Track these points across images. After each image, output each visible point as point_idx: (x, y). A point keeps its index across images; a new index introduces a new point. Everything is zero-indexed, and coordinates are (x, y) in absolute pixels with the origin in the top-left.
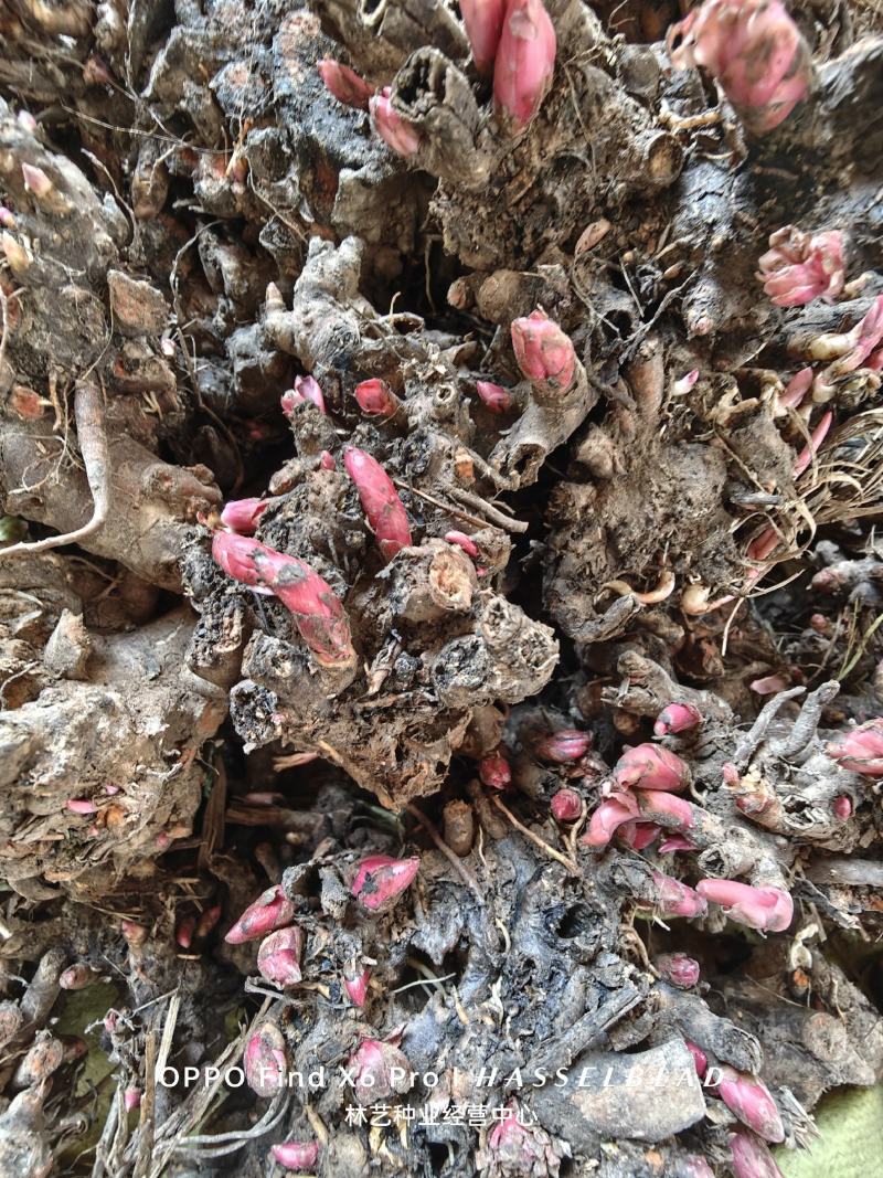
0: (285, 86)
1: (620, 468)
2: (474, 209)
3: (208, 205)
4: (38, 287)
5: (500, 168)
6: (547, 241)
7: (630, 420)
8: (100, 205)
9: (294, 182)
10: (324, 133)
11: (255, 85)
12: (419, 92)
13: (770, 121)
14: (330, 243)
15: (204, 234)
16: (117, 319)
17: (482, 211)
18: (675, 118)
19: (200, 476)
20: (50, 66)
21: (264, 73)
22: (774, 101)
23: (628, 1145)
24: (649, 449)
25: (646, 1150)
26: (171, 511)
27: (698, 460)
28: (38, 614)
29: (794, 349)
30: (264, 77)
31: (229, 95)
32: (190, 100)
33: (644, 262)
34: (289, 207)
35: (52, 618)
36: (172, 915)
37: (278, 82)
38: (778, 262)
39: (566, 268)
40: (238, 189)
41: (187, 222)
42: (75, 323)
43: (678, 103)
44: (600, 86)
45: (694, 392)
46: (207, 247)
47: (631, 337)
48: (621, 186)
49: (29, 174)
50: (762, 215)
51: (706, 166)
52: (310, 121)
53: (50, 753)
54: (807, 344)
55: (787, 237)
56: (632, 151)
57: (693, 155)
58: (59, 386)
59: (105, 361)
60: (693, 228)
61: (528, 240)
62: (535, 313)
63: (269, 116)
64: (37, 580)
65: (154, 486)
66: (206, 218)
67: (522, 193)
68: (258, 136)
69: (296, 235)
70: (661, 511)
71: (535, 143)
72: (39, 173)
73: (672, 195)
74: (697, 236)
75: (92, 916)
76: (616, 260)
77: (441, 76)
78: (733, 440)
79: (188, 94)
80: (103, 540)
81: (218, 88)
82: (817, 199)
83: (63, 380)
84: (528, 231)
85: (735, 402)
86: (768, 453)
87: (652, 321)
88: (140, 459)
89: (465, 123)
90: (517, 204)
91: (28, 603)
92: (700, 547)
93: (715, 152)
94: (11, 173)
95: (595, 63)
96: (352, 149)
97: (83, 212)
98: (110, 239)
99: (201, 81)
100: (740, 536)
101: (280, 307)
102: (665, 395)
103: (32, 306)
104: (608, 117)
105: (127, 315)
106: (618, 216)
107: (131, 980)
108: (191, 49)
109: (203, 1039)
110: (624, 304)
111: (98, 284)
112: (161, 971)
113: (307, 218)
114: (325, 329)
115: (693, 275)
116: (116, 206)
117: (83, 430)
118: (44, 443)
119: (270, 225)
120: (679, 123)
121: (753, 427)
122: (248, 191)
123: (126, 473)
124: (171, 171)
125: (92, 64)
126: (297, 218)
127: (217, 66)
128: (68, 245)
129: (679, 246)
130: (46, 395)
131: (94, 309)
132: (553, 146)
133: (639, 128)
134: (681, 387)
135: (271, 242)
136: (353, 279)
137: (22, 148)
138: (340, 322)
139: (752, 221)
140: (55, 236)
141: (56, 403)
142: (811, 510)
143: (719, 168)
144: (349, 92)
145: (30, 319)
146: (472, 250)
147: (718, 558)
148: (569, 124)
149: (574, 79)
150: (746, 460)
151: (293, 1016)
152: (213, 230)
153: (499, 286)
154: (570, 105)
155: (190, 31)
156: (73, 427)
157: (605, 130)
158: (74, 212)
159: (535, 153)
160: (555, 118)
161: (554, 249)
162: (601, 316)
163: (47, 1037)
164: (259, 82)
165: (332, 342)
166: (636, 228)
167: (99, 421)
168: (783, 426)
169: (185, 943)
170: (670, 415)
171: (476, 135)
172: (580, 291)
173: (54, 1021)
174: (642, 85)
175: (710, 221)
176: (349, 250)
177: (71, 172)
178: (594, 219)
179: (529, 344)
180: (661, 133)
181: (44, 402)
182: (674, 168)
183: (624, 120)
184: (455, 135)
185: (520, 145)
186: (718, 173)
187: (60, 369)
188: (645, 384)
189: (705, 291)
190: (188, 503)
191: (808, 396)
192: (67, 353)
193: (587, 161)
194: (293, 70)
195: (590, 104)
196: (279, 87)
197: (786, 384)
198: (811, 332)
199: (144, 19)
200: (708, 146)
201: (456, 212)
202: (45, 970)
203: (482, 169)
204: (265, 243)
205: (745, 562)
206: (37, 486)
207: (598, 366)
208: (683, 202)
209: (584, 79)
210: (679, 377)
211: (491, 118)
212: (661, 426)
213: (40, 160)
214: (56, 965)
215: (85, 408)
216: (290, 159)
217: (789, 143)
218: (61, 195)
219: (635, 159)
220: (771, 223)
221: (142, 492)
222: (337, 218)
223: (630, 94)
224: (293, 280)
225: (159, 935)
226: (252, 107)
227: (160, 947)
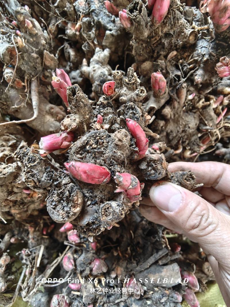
0: (94, 7)
1: (172, 117)
2: (142, 45)
3: (69, 37)
4: (25, 53)
5: (150, 34)
6: (161, 55)
7: (176, 104)
8: (43, 33)
9: (93, 33)
10: (103, 21)
11: (86, 6)
12: (135, 11)
13: (223, 29)
14: (101, 50)
15: (66, 45)
16: (45, 64)
17: (144, 45)
18: (196, 27)
19: (61, 109)
22: (225, 24)
23: (161, 288)
24: (180, 112)
25: (165, 290)
26: (53, 117)
27: (192, 117)
28: (15, 141)
29: (219, 91)
30: (89, 4)
31: (79, 8)
32: (67, 8)
33: (184, 63)
34: (91, 39)
35: (18, 143)
36: (42, 225)
37: (92, 6)
38: (221, 65)
39: (165, 62)
40: (78, 33)
41: (61, 41)
42: (34, 63)
43: (197, 23)
44: (179, 16)
45: (193, 99)
46: (67, 48)
47: (180, 82)
48: (181, 42)
49: (27, 22)
50: (218, 53)
51: (203, 40)
52: (100, 17)
53: (21, 175)
54: (222, 90)
55: (224, 59)
56: (185, 34)
57: (200, 37)
58: (27, 80)
59: (40, 75)
60: (198, 55)
61: (155, 54)
62: (158, 72)
63: (88, 15)
64: (15, 132)
65: (50, 110)
66: (67, 40)
67: (156, 41)
68: (85, 19)
69: (92, 47)
70: (182, 129)
71: (160, 29)
72: (30, 22)
73: (194, 46)
74: (199, 58)
75: (20, 224)
76: (177, 62)
77: (141, 7)
78: (202, 113)
79: (67, 6)
80: (34, 123)
81: (76, 6)
83: (28, 79)
84: (156, 52)
85: (203, 103)
86: (211, 116)
87: (186, 78)
88: (46, 103)
89: (144, 20)
90: (154, 44)
91: (13, 138)
92: (190, 140)
93: (206, 36)
94: (22, 21)
95: (177, 10)
96: (110, 26)
97: (39, 34)
98: (45, 42)
99: (71, 3)
100: (200, 138)
101: (86, 65)
102: (186, 99)
103: (23, 58)
104: (180, 24)
105: (48, 63)
106: (179, 50)
107: (30, 242)
109: (47, 259)
110: (179, 73)
111: (41, 54)
112: (38, 240)
113: (96, 43)
114: (98, 73)
115: (197, 68)
116: (47, 34)
117: (33, 93)
118: (22, 95)
119: (86, 44)
120: (197, 28)
121: (208, 109)
122: (81, 34)
123: (43, 106)
124: (59, 27)
126: (93, 43)
128: (35, 42)
129: (194, 60)
130: (24, 82)
131: (39, 60)
132: (165, 30)
133: (187, 28)
134: (190, 97)
135: (85, 48)
136: (107, 60)
137: (26, 15)
138: (102, 71)
139: (215, 55)
140: (32, 40)
141: (26, 85)
142: (220, 132)
143: (207, 41)
144: (112, 10)
145: (22, 61)
146: (140, 55)
147: (195, 143)
148: (170, 25)
149: (172, 13)
150: (205, 118)
151: (76, 252)
152: (69, 44)
153: (147, 65)
154: (171, 19)
156: (30, 92)
157: (179, 28)
158: (37, 34)
159: (160, 31)
160: (166, 23)
161: (162, 57)
162: (173, 76)
163: (6, 255)
164: (87, 5)
165: (100, 76)
166: (183, 54)
167: (37, 91)
168: (215, 110)
169: (45, 233)
170: (187, 104)
171: (147, 24)
172: (168, 69)
173: (8, 251)
174: (189, 17)
175: (203, 54)
176: (107, 52)
177: (37, 23)
178: (173, 50)
179: (156, 80)
180: (193, 30)
181: (23, 84)
182: (195, 39)
183: (184, 25)
184: (142, 23)
185: (156, 29)
186: (207, 42)
187: (28, 75)
188: (181, 95)
189: (200, 72)
190: (57, 116)
191: (221, 104)
192: (30, 71)
193: (173, 35)
194: (96, 3)
195: (176, 20)
196: (92, 7)
197: (216, 100)
198: (223, 87)
200: (204, 35)
201: (137, 45)
202: (7, 237)
203: (146, 34)
204: (83, 48)
205: (201, 145)
206: (18, 106)
207: (171, 89)
208: (196, 49)
209: (175, 14)
210: (190, 94)
211: (150, 21)
212: (183, 107)
213: (30, 19)
214: (10, 236)
215: (34, 86)
216: (93, 26)
217: (226, 36)
218: (34, 29)
219: (185, 36)
220: (220, 56)
221: (46, 112)
222: (104, 44)
223: (185, 19)
224: (90, 59)
225: (38, 230)
226: (84, 12)
227: (38, 233)
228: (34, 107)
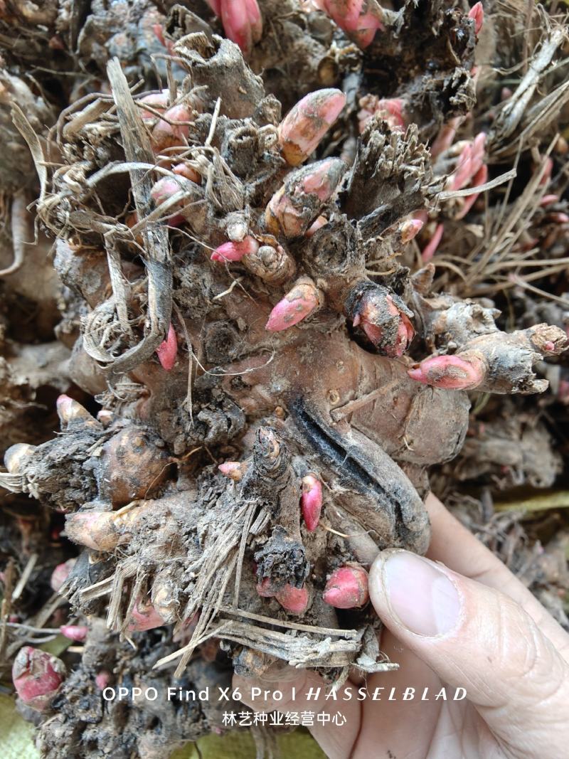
0: (143, 44)
11: (128, 44)
12: (175, 28)
18: (338, 51)
20: (32, 40)
21: (133, 37)
22: (361, 28)
30: (133, 39)
31: (115, 49)
32: (96, 53)
37: (140, 41)
42: (15, 162)
43: (342, 43)
44: (292, 32)
51: (353, 75)
56: (310, 66)
57: (348, 70)
58: (5, 198)
63: (133, 60)
68: (129, 70)
77: (184, 19)
79: (95, 50)
81: (110, 47)
82: (398, 85)
83: (7, 193)
93: (355, 66)
95: (292, 21)
98: (38, 119)
99: (101, 43)
104: (297, 48)
108: (97, 27)
116: (44, 105)
125: (54, 39)
127: (110, 35)
132: (266, 64)
133: (315, 55)
141: (1, 206)
143: (357, 74)
148: (275, 52)
149: (276, 28)
154: (274, 41)
155: (97, 17)
156: (10, 219)
157: (295, 55)
160: (266, 49)
164: (130, 42)
167: (24, 216)
174: (322, 33)
177: (20, 85)
182: (335, 76)
183: (306, 50)
186: (356, 77)
187: (6, 187)
193: (284, 72)
194: (149, 36)
195: (286, 41)
196: (140, 44)
199: (77, 13)
200: (353, 63)
209: (282, 28)
217: (380, 54)
218: (10, 95)
219: (311, 71)
223: (313, 38)
225: (41, 530)
226: (126, 56)
227: (39, 535)
228: (16, 247)
